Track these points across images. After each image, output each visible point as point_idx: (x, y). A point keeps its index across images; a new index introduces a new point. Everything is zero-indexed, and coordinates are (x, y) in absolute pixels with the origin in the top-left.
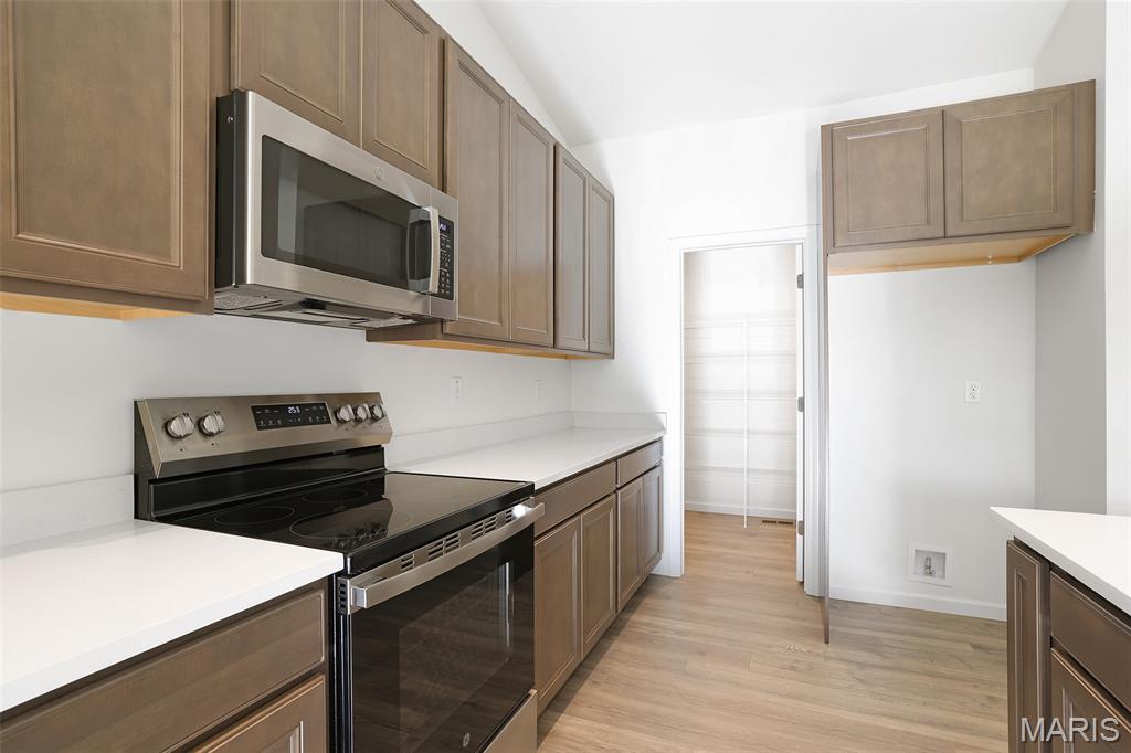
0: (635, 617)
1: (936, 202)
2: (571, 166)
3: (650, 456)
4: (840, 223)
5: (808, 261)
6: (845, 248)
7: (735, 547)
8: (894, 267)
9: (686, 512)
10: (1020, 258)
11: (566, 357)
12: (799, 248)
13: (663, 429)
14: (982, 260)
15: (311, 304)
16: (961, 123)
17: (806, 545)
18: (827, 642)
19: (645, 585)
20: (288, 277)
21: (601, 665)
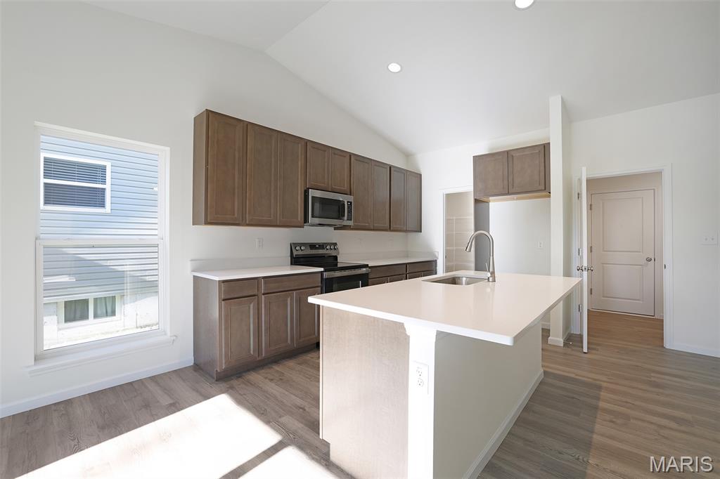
1: (506, 182)
2: (398, 172)
4: (478, 189)
13: (437, 258)
15: (320, 224)
16: (513, 157)
20: (317, 221)
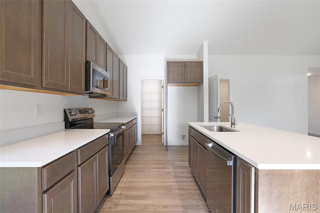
0: (134, 152)
1: (183, 77)
2: (122, 63)
3: (134, 122)
4: (169, 79)
5: (164, 83)
6: (170, 83)
7: (150, 139)
8: (178, 86)
9: (142, 134)
10: (196, 86)
11: (117, 101)
12: (162, 81)
13: (137, 115)
14: (191, 86)
16: (187, 65)
17: (164, 137)
18: (168, 151)
19: (135, 147)
21: (130, 159)
